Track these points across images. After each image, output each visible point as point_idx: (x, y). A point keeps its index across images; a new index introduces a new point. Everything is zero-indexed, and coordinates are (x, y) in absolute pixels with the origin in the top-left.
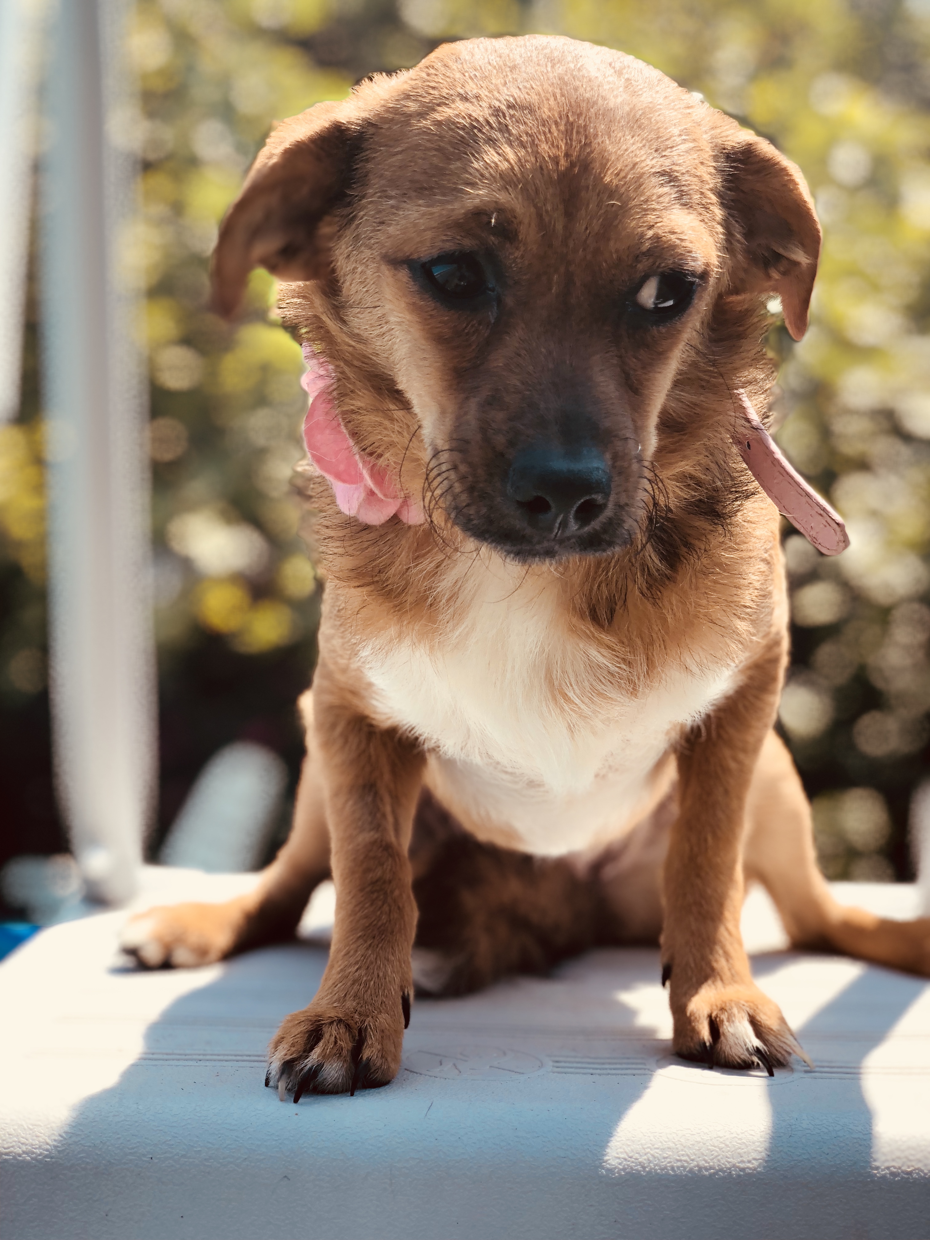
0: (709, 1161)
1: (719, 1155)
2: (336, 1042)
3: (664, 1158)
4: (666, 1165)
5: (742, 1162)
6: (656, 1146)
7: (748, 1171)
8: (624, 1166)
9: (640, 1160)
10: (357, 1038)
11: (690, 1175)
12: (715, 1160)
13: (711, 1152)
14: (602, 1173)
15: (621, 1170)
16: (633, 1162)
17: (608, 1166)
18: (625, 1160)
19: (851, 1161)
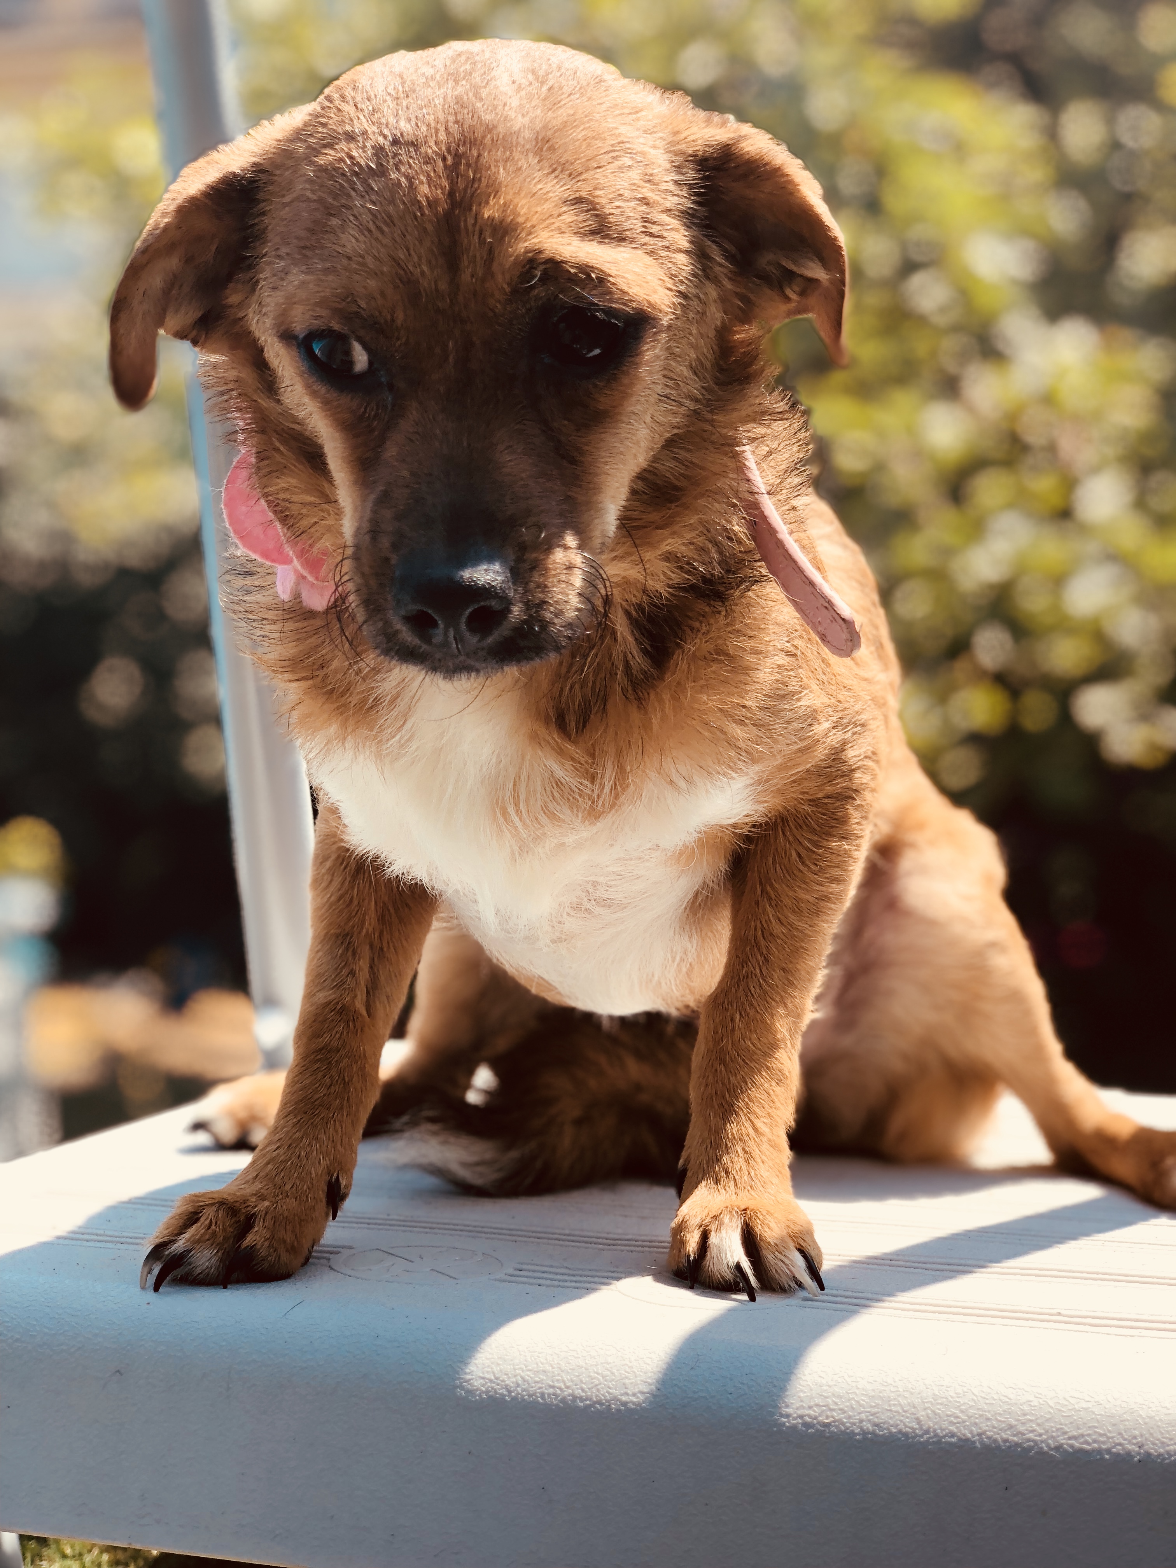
2: (210, 1227)
3: (536, 1382)
4: (535, 1390)
5: (627, 1394)
6: (530, 1368)
7: (631, 1406)
8: (489, 1387)
9: (507, 1382)
10: (241, 1224)
11: (561, 1405)
14: (461, 1394)
15: (483, 1392)
16: (498, 1384)
17: (469, 1387)
18: (491, 1381)
19: (757, 1404)
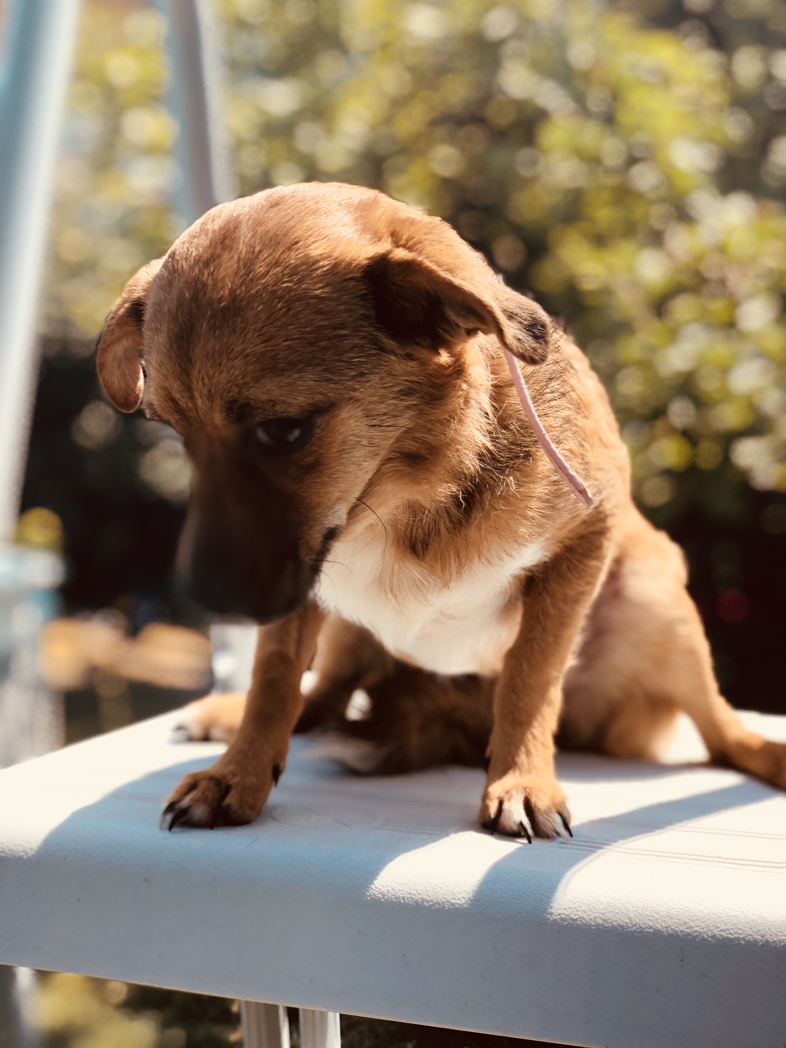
0: (431, 896)
1: (438, 892)
2: (204, 792)
4: (399, 895)
7: (457, 906)
10: (222, 791)
12: (435, 896)
13: (434, 889)
19: (533, 906)
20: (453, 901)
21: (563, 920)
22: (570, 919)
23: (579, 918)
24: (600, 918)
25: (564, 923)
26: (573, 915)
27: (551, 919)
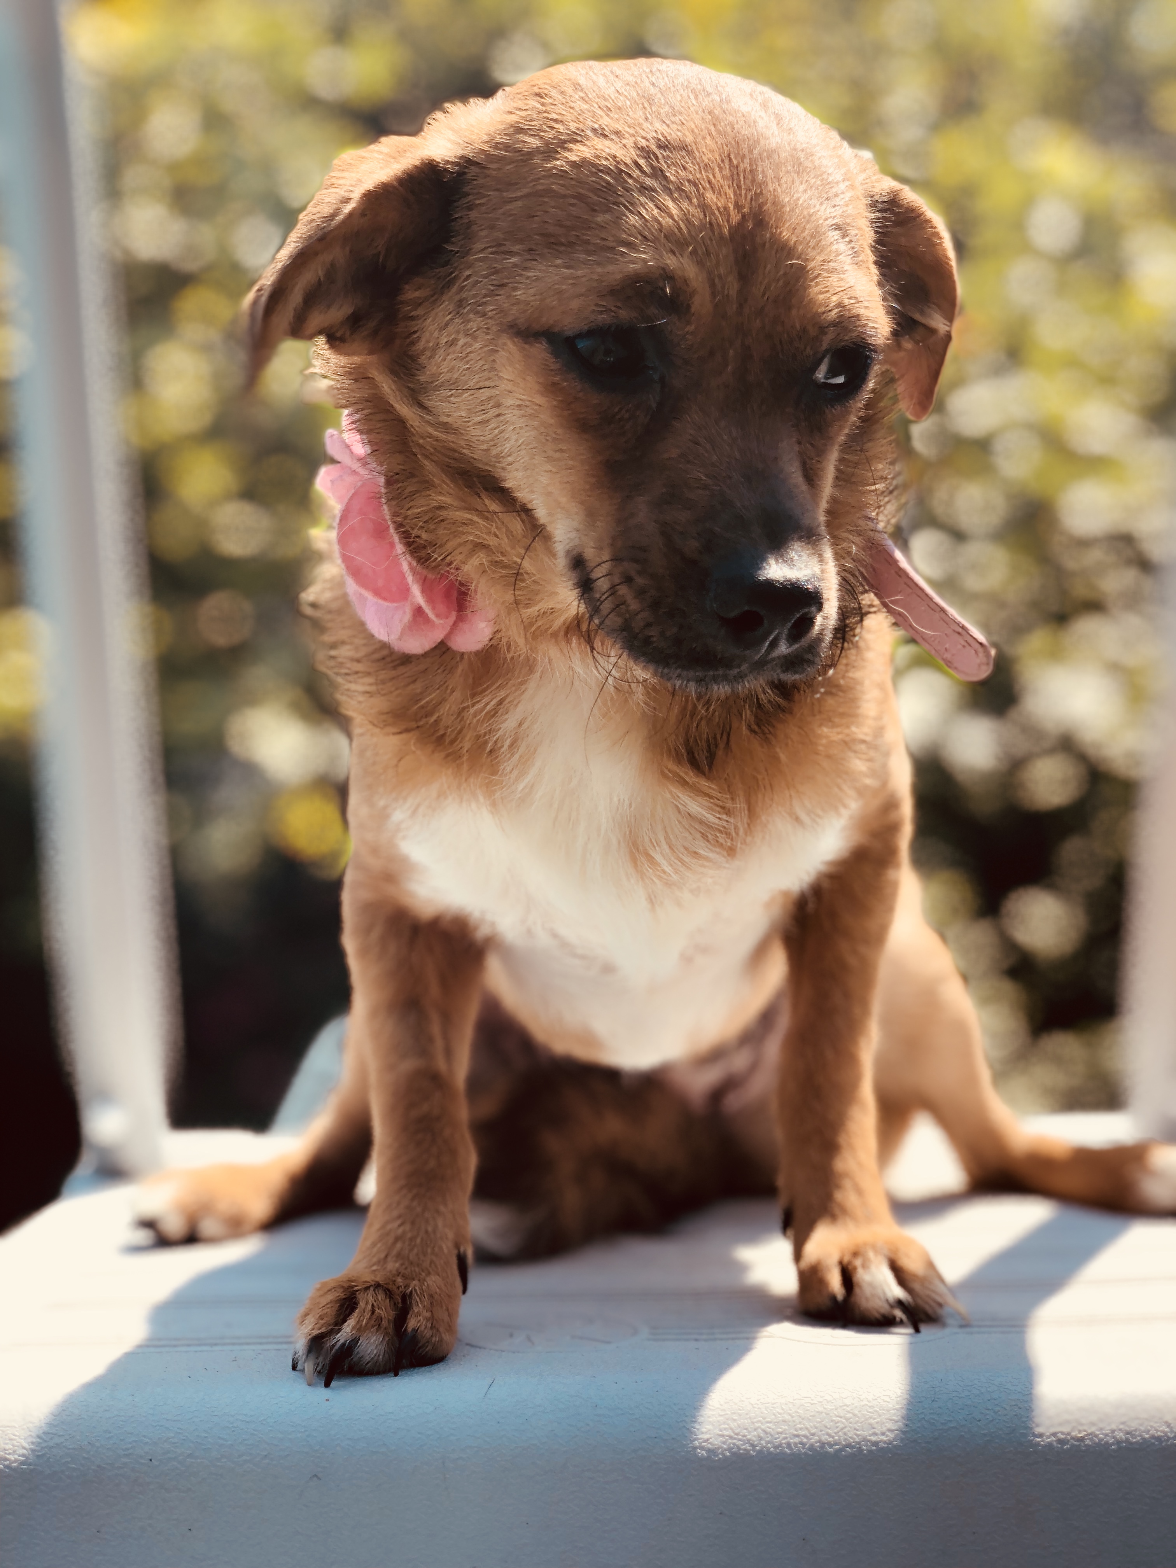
0: (833, 1434)
1: (845, 1427)
2: (373, 1312)
3: (778, 1433)
4: (780, 1441)
5: (875, 1434)
6: (768, 1419)
7: (882, 1445)
8: (730, 1443)
9: (749, 1437)
10: (400, 1305)
11: (811, 1453)
12: (841, 1434)
13: (836, 1423)
14: (702, 1454)
15: (726, 1450)
16: (740, 1440)
17: (709, 1446)
18: (731, 1437)
19: (1009, 1427)
20: (874, 1438)
21: (1061, 1442)
22: (1073, 1438)
23: (1087, 1435)
24: (1120, 1430)
25: (1065, 1447)
26: (1077, 1432)
27: (1042, 1443)
